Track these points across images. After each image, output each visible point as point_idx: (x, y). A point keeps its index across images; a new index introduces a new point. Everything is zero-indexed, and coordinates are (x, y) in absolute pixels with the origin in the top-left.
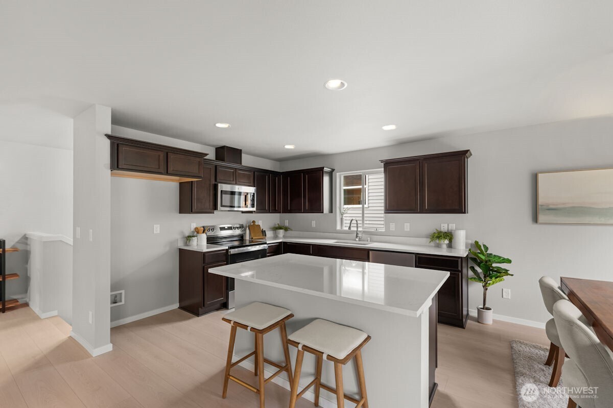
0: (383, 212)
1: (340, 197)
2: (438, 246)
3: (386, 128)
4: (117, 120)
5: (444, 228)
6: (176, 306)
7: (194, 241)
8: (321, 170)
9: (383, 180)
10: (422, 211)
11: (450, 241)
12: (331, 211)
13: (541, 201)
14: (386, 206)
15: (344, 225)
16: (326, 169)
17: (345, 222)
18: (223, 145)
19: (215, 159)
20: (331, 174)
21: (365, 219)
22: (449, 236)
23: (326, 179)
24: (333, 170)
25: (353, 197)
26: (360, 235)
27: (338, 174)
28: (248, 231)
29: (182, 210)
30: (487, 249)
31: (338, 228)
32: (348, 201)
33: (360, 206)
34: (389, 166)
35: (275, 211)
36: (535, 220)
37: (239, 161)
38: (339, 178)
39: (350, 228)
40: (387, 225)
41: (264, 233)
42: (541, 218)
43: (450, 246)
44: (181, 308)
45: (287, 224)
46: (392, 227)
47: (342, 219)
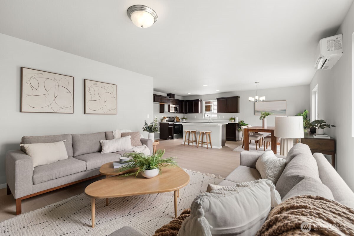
0: (217, 113)
1: (204, 108)
2: (232, 122)
3: (217, 90)
4: (155, 90)
5: (233, 117)
6: (159, 138)
7: (164, 120)
8: (198, 100)
9: (217, 104)
10: (227, 112)
11: (235, 120)
12: (201, 113)
13: (256, 109)
14: (217, 111)
15: (205, 117)
16: (200, 100)
17: (205, 116)
18: (170, 93)
19: (167, 96)
20: (201, 101)
21: (212, 115)
22: (234, 119)
23: (200, 103)
24: (202, 100)
25: (208, 109)
26: (210, 120)
27: (203, 101)
28: (175, 119)
29: (160, 112)
30: (243, 122)
31: (203, 118)
32: (206, 110)
33: (210, 112)
34: (218, 99)
35: (183, 113)
36: (255, 114)
37: (174, 97)
38: (203, 102)
39: (207, 117)
40: (218, 116)
41: (180, 119)
42: (256, 114)
43: (235, 121)
44: (160, 139)
45: (186, 117)
46: (220, 117)
47: (204, 115)
